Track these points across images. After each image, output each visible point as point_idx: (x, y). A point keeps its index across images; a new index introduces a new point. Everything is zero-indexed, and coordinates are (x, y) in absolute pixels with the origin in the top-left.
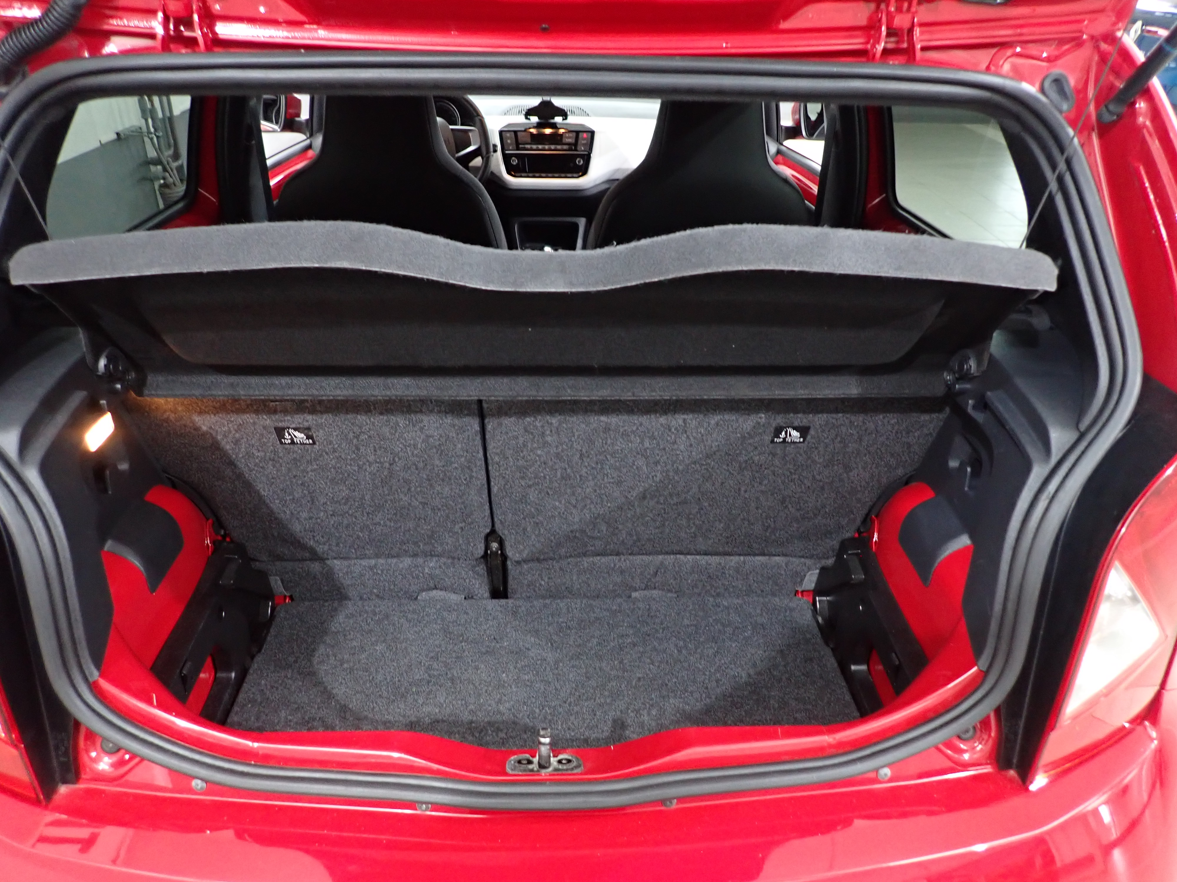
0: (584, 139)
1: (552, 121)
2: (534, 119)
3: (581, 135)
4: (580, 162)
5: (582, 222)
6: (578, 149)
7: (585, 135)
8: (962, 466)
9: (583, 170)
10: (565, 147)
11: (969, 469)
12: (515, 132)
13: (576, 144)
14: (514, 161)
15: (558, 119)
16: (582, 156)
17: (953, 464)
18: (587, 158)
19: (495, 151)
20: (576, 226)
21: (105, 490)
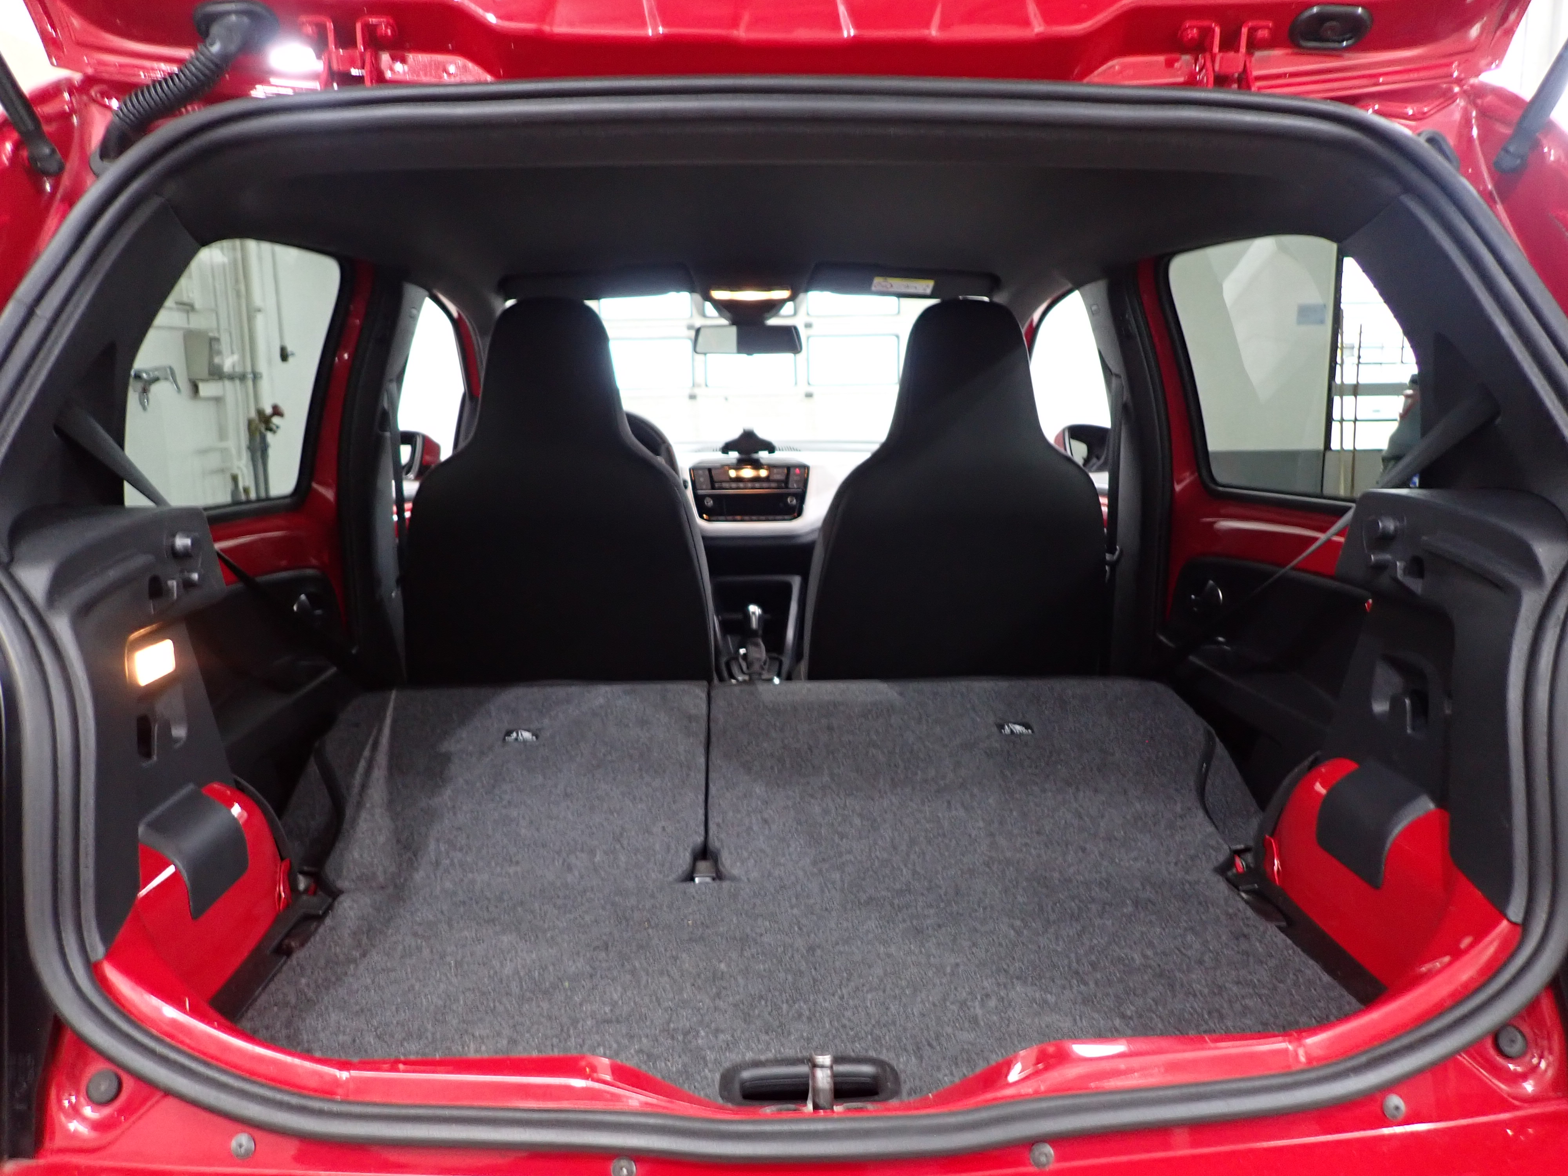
0: (797, 475)
1: (755, 456)
2: (734, 455)
3: (792, 470)
4: (792, 501)
5: (796, 582)
6: (790, 486)
7: (797, 470)
8: (1396, 703)
9: (796, 512)
10: (773, 485)
11: (1407, 701)
12: (710, 470)
13: (786, 481)
14: (709, 503)
15: (763, 455)
16: (794, 495)
17: (1380, 707)
18: (801, 497)
19: (686, 487)
20: (788, 587)
21: (148, 755)
